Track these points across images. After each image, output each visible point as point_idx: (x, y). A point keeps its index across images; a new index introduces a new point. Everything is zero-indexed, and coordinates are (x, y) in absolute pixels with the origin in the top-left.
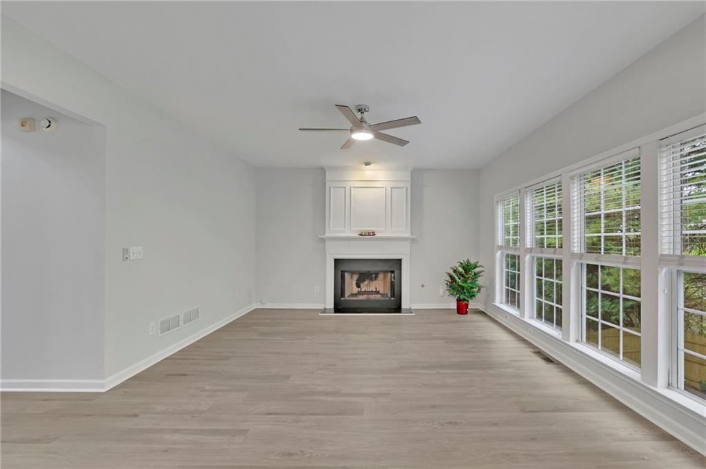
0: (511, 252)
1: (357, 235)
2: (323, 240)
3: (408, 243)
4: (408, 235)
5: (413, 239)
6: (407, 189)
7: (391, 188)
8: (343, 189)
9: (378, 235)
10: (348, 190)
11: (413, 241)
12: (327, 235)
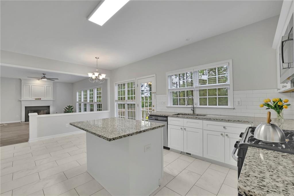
0: (80, 103)
1: (34, 99)
2: (21, 101)
3: (52, 101)
4: (52, 99)
5: (54, 100)
6: (52, 87)
7: (46, 86)
8: (29, 86)
9: (42, 99)
10: (30, 86)
11: (53, 101)
12: (22, 99)
